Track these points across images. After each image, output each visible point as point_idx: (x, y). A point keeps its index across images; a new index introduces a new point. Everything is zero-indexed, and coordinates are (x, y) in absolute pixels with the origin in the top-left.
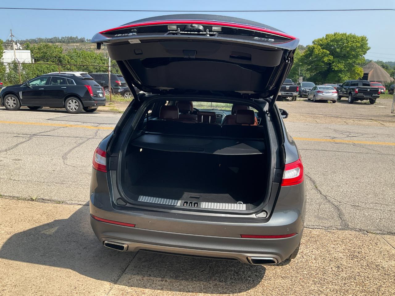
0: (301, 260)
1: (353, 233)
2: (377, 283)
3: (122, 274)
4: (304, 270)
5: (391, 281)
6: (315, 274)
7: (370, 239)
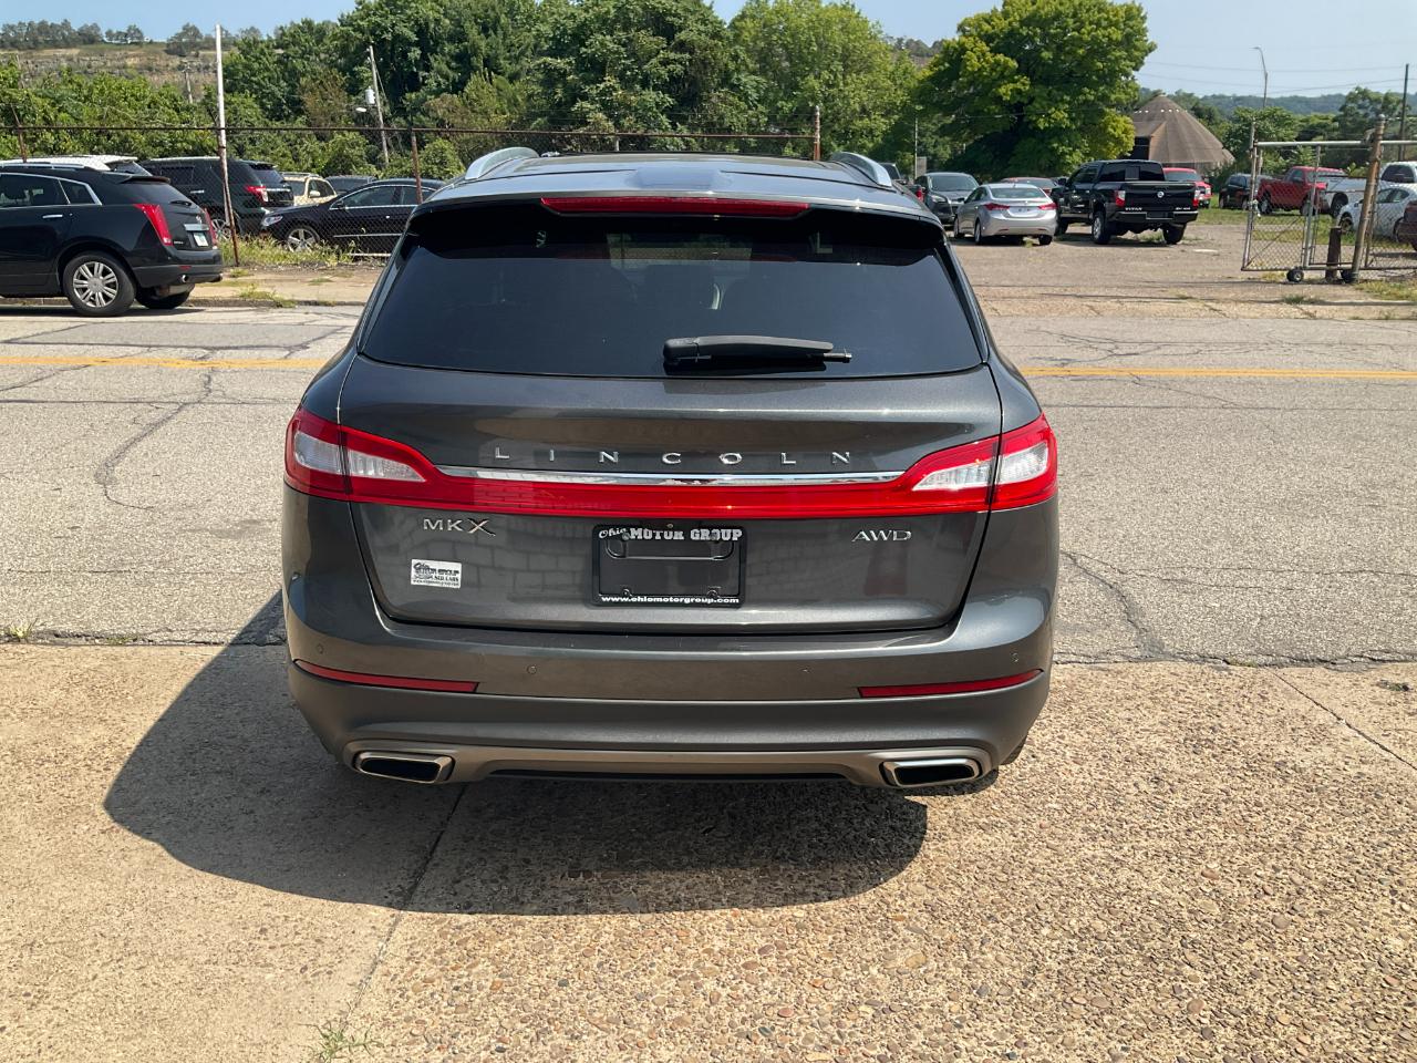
0: (1030, 766)
1: (1182, 667)
2: (1291, 819)
3: (424, 867)
4: (1049, 799)
5: (1331, 808)
6: (1085, 808)
7: (1241, 684)
